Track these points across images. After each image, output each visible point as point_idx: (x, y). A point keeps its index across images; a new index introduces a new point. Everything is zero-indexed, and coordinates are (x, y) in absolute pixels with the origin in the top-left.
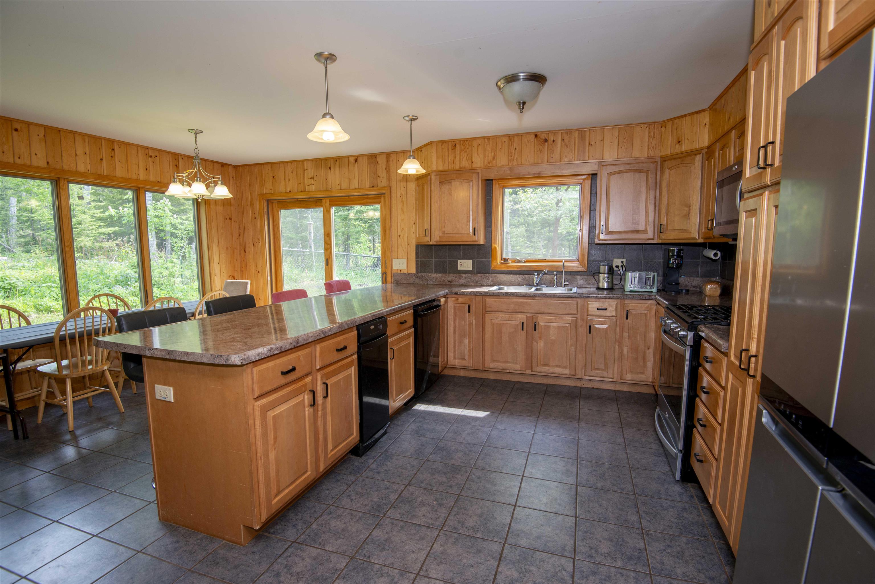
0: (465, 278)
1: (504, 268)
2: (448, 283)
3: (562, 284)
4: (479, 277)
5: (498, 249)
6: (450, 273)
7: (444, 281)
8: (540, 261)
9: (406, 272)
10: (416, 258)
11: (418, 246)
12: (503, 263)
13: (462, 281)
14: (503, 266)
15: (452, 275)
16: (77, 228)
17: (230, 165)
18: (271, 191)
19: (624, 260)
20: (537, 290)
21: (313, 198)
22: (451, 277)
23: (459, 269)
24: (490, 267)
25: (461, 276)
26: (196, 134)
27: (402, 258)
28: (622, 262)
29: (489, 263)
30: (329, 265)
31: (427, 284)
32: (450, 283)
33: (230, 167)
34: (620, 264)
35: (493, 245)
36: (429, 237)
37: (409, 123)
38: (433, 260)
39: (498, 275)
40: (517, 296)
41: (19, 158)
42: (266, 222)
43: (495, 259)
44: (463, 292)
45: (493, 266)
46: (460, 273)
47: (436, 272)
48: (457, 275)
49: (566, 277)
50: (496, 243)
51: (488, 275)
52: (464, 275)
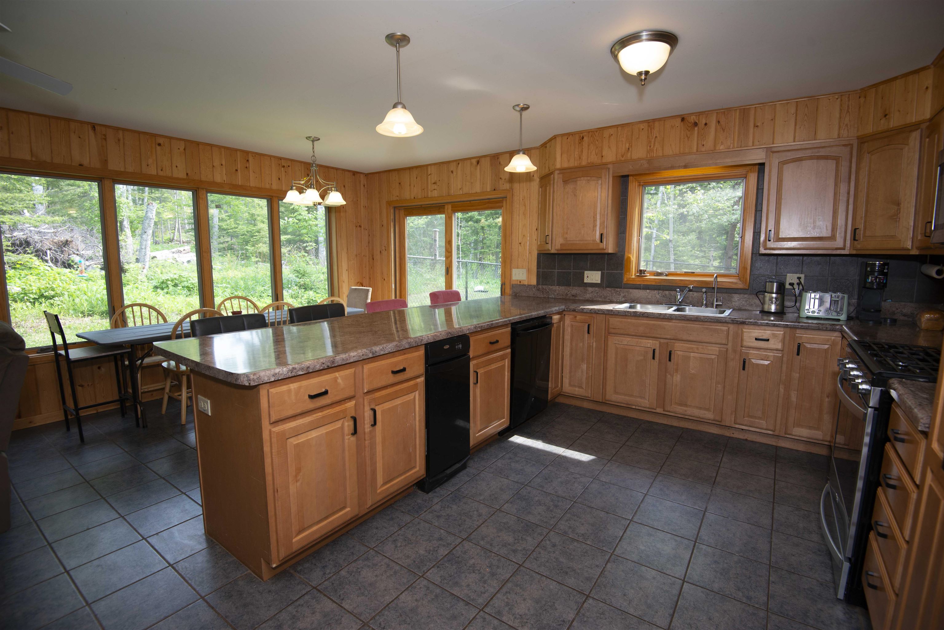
0: (592, 292)
1: (639, 282)
2: (571, 298)
3: (713, 304)
4: (608, 292)
5: (633, 259)
6: (573, 286)
7: (567, 295)
8: (686, 274)
9: (526, 283)
10: (537, 269)
11: (539, 255)
12: (638, 276)
13: (588, 296)
14: (639, 279)
15: (577, 288)
16: (256, 236)
17: (361, 173)
18: (398, 198)
19: (802, 276)
20: (677, 310)
21: (436, 204)
22: (575, 290)
23: (585, 281)
24: (622, 279)
25: (587, 290)
26: (313, 141)
27: (522, 268)
28: (799, 278)
29: (621, 275)
30: (450, 274)
31: (548, 298)
32: (574, 298)
33: (362, 176)
34: (795, 281)
35: (626, 254)
36: (550, 245)
37: (518, 114)
38: (556, 270)
39: (631, 290)
40: (647, 317)
41: (162, 170)
42: (392, 230)
43: (629, 270)
44: (583, 309)
45: (625, 279)
46: (586, 287)
47: (559, 285)
48: (582, 288)
49: (719, 295)
50: (629, 252)
51: (619, 290)
52: (590, 289)
